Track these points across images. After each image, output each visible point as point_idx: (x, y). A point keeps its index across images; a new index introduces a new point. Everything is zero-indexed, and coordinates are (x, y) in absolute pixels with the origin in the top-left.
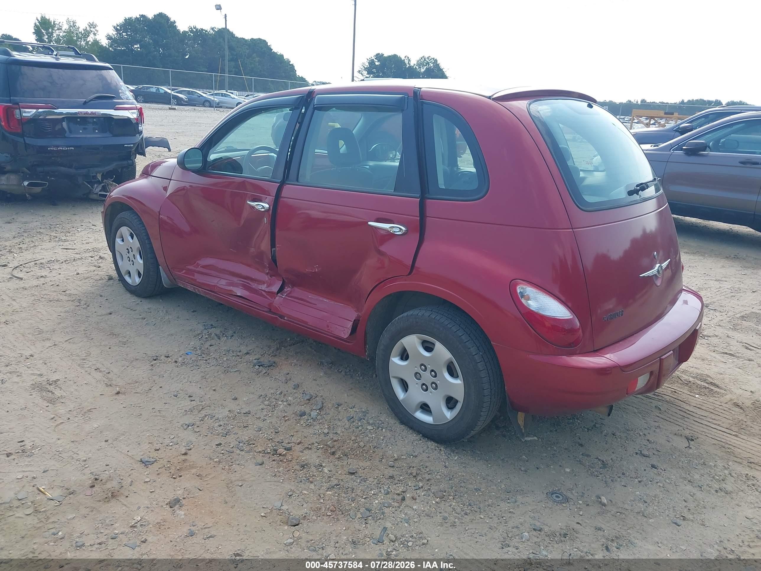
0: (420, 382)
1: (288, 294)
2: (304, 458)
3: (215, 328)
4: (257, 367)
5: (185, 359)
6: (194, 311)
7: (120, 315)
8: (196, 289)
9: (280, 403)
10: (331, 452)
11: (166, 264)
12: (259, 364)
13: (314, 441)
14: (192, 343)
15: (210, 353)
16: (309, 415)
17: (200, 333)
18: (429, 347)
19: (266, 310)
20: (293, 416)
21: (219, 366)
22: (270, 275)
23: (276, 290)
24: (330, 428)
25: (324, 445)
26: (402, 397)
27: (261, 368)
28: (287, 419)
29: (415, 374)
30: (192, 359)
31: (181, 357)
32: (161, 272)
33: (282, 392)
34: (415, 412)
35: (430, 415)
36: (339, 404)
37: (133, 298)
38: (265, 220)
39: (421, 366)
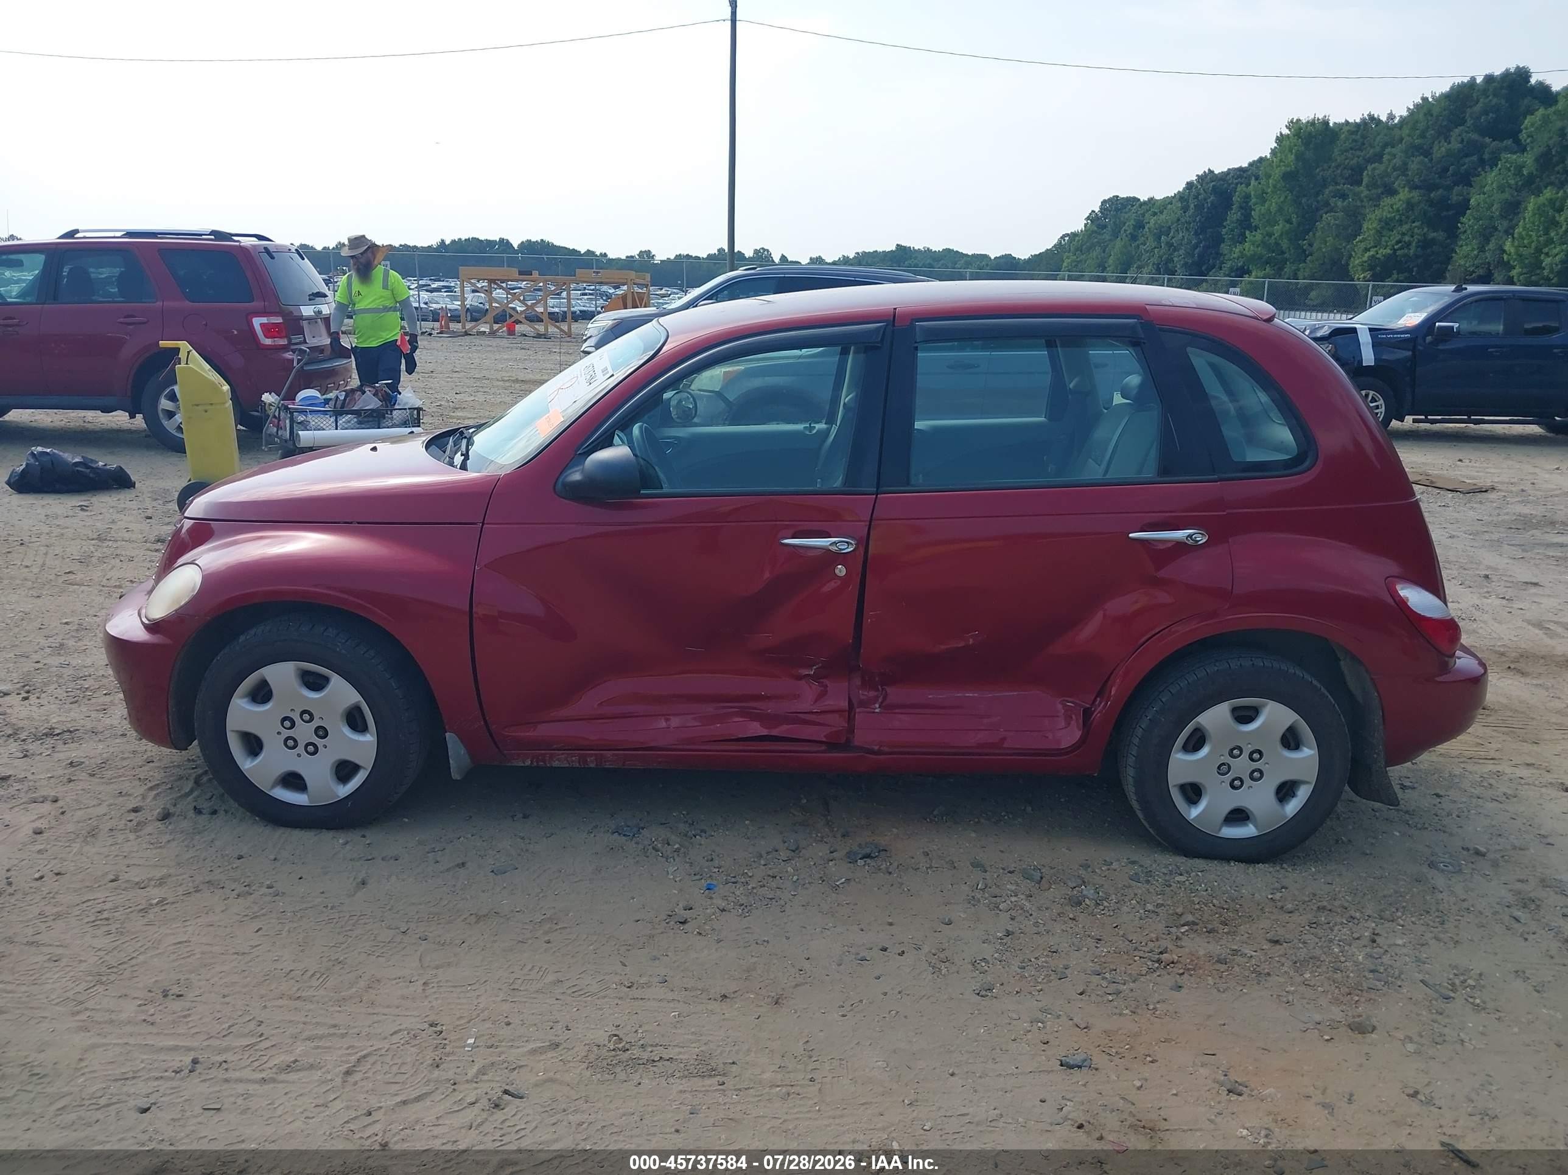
0: (1248, 781)
1: (882, 703)
2: (1201, 953)
3: (643, 829)
4: (860, 862)
5: (725, 898)
6: (525, 817)
7: (394, 878)
8: (591, 755)
9: (1013, 899)
10: (1205, 930)
11: (482, 723)
12: (860, 856)
13: (1161, 927)
14: (671, 869)
15: (741, 872)
16: (1085, 897)
17: (641, 847)
18: (1245, 716)
19: (823, 748)
20: (1068, 908)
21: (807, 885)
22: (816, 678)
23: (845, 704)
24: (1142, 902)
25: (1183, 925)
26: (1194, 813)
27: (868, 861)
28: (1071, 916)
29: (1219, 768)
30: (738, 893)
31: (711, 898)
32: (449, 746)
33: (981, 882)
34: (1220, 829)
35: (1246, 825)
36: (1085, 866)
37: (327, 836)
38: (841, 570)
39: (1232, 750)
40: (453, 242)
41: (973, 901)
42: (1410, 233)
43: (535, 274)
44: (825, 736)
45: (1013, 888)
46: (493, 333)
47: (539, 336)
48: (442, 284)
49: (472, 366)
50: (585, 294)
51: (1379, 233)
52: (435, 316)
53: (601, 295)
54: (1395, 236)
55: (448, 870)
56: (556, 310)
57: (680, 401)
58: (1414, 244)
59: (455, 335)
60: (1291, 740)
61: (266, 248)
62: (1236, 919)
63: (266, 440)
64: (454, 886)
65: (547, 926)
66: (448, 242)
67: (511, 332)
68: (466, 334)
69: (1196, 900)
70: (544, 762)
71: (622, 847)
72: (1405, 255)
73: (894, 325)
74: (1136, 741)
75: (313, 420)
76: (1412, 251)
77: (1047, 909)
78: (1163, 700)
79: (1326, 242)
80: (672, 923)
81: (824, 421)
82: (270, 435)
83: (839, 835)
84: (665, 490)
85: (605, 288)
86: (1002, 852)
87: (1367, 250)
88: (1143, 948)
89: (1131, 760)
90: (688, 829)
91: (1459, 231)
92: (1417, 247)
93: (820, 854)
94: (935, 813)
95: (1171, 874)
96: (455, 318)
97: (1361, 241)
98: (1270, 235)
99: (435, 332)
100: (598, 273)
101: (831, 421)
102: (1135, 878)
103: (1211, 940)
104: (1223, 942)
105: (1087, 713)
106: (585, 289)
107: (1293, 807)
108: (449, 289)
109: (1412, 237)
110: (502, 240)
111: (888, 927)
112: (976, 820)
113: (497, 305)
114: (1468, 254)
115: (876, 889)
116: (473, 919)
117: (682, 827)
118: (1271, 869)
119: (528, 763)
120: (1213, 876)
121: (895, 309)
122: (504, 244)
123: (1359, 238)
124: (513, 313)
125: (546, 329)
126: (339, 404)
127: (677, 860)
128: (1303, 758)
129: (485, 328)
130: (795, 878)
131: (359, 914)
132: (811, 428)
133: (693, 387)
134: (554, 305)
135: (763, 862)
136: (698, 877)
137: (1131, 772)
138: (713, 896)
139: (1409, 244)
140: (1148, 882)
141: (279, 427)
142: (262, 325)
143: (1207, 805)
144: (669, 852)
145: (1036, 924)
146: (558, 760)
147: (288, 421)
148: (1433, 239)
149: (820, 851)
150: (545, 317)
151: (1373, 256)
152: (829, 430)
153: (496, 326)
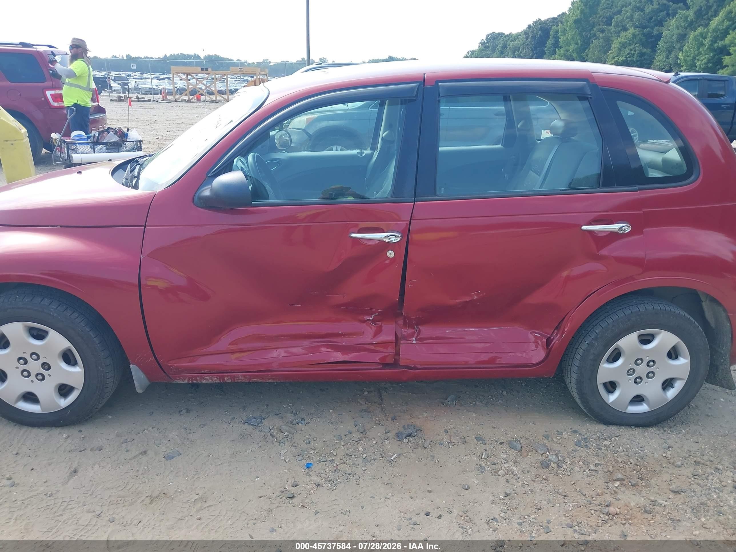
0: (645, 379)
1: (417, 337)
2: (633, 504)
3: (264, 419)
4: (406, 440)
5: (319, 475)
6: (188, 411)
7: (97, 466)
8: (227, 376)
9: (506, 465)
10: (630, 484)
11: (153, 358)
12: (405, 436)
13: (601, 482)
14: (283, 452)
15: (329, 452)
16: (550, 461)
17: (262, 434)
18: (645, 340)
19: (380, 366)
20: (541, 471)
21: (373, 461)
22: (374, 321)
23: (392, 338)
24: (586, 463)
25: (616, 480)
26: (612, 398)
27: (410, 439)
28: (544, 477)
29: (628, 372)
30: (327, 470)
31: (310, 475)
32: (133, 373)
33: (484, 454)
34: (627, 407)
35: (642, 404)
36: (547, 437)
37: (55, 431)
38: (391, 254)
39: (638, 360)
40: (171, 55)
41: (481, 469)
42: (634, 50)
43: (210, 70)
44: (379, 359)
45: (504, 456)
46: (189, 100)
47: (212, 101)
48: (165, 76)
49: (177, 117)
50: (237, 81)
51: (620, 50)
52: (161, 92)
53: (245, 81)
54: (627, 51)
55: (134, 457)
56: (222, 89)
57: (281, 136)
58: (636, 55)
59: (170, 101)
60: (673, 354)
61: (52, 52)
62: (646, 474)
63: (55, 159)
64: (138, 471)
65: (199, 505)
66: (168, 55)
67: (199, 100)
68: (176, 101)
69: (620, 460)
70: (197, 380)
71: (250, 435)
72: (631, 60)
73: (424, 85)
74: (578, 357)
75: (80, 148)
76: (635, 59)
77: (528, 472)
78: (597, 331)
79: (594, 54)
80: (284, 498)
81: (369, 148)
82: (57, 157)
83: (390, 419)
84: (271, 201)
85: (246, 78)
86: (494, 428)
87: (614, 58)
88: (595, 502)
89: (575, 369)
90: (293, 418)
91: (657, 48)
92: (638, 56)
93: (379, 434)
94: (449, 399)
95: (599, 440)
96: (170, 93)
97: (611, 54)
98: (567, 51)
99: (160, 100)
100: (241, 69)
101: (373, 149)
102: (578, 444)
103: (635, 492)
104: (644, 494)
105: (549, 341)
106: (236, 78)
107: (671, 393)
108: (169, 78)
109: (635, 51)
110: (195, 55)
111: (428, 494)
112: (474, 403)
113: (192, 86)
114: (661, 60)
115: (417, 462)
116: (148, 501)
117: (290, 416)
118: (658, 432)
119: (186, 381)
120: (625, 440)
121: (425, 74)
122: (197, 57)
123: (610, 52)
124: (199, 90)
125: (216, 98)
126: (96, 138)
127: (286, 444)
128: (680, 365)
129: (186, 98)
130: (365, 456)
131: (68, 500)
132: (362, 153)
133: (289, 127)
134: (220, 86)
135: (343, 443)
136: (300, 458)
137: (574, 376)
138: (311, 474)
139: (634, 55)
140: (586, 446)
141: (61, 152)
142: (52, 95)
143: (619, 395)
144: (281, 438)
145: (523, 486)
146: (206, 379)
147: (66, 149)
148: (645, 52)
149: (377, 432)
150: (215, 92)
151: (616, 61)
152: (371, 155)
153: (191, 97)
